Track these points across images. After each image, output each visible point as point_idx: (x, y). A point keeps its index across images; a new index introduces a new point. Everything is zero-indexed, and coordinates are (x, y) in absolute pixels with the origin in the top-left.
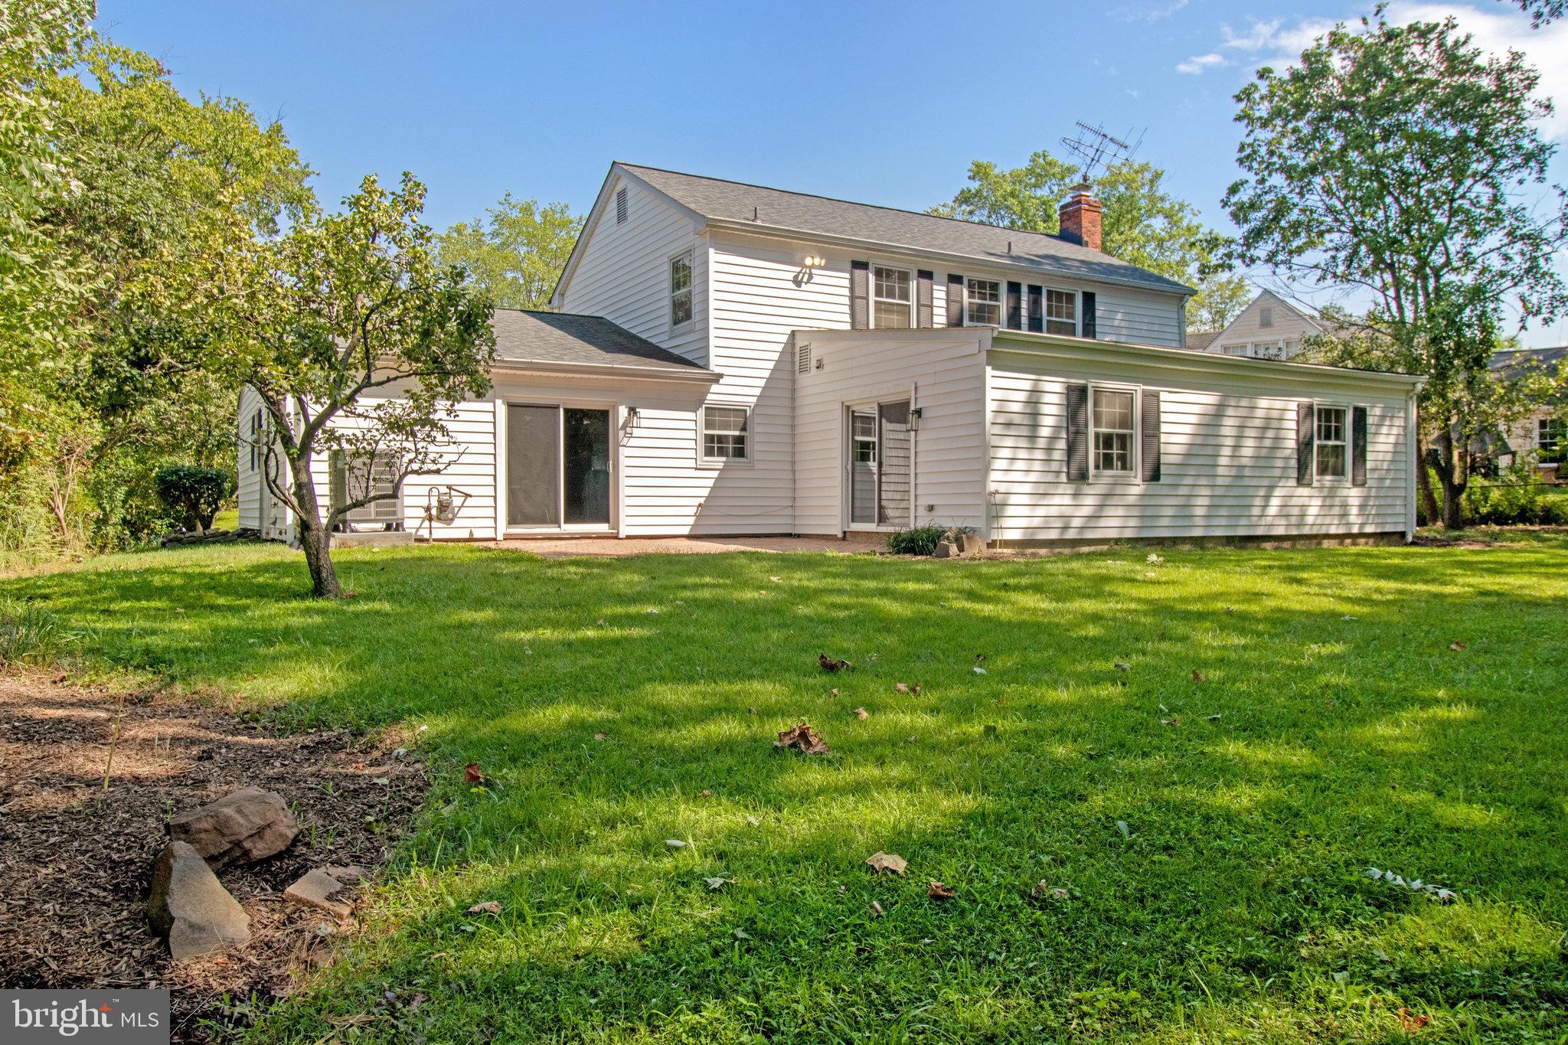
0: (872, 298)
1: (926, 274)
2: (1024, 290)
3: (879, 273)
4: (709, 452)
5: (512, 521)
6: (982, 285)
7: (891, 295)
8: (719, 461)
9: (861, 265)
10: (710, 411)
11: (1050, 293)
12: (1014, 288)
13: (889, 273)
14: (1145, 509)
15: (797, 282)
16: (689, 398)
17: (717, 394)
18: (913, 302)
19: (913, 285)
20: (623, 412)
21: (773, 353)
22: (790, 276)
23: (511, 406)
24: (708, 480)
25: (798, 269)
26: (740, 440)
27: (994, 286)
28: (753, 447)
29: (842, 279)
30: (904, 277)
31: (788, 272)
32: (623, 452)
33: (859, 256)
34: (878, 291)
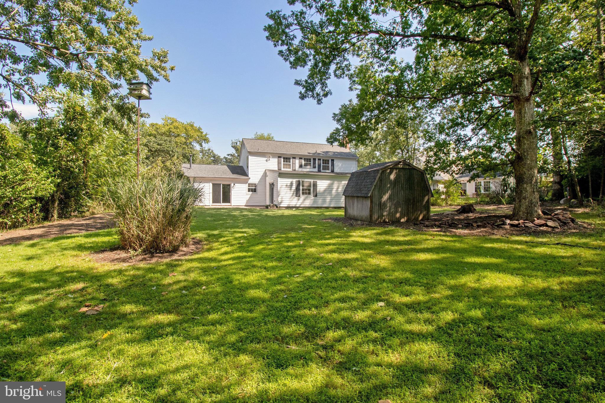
0: (282, 163)
1: (294, 158)
2: (317, 160)
3: (284, 158)
4: (249, 191)
5: (213, 202)
6: (307, 159)
7: (287, 162)
8: (251, 193)
9: (280, 157)
10: (249, 184)
11: (323, 160)
12: (314, 159)
13: (287, 158)
14: (315, 202)
15: (267, 161)
16: (245, 182)
17: (250, 181)
18: (291, 163)
19: (291, 160)
20: (232, 185)
21: (262, 174)
23: (213, 184)
24: (249, 196)
25: (267, 158)
26: (255, 189)
27: (310, 159)
28: (258, 190)
29: (276, 160)
30: (289, 159)
31: (265, 159)
32: (232, 191)
33: (280, 155)
34: (284, 161)
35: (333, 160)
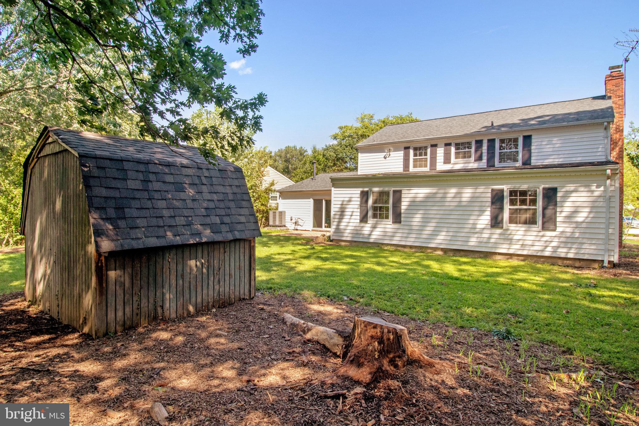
0: (412, 158)
1: (435, 146)
2: (485, 142)
3: (415, 149)
5: (314, 226)
6: (463, 144)
7: (421, 155)
9: (409, 148)
11: (502, 141)
12: (480, 142)
13: (420, 148)
15: (385, 158)
19: (429, 151)
22: (383, 156)
23: (314, 200)
25: (385, 154)
27: (469, 143)
29: (400, 154)
30: (426, 148)
31: (383, 154)
33: (407, 145)
34: (415, 155)
35: (527, 139)
